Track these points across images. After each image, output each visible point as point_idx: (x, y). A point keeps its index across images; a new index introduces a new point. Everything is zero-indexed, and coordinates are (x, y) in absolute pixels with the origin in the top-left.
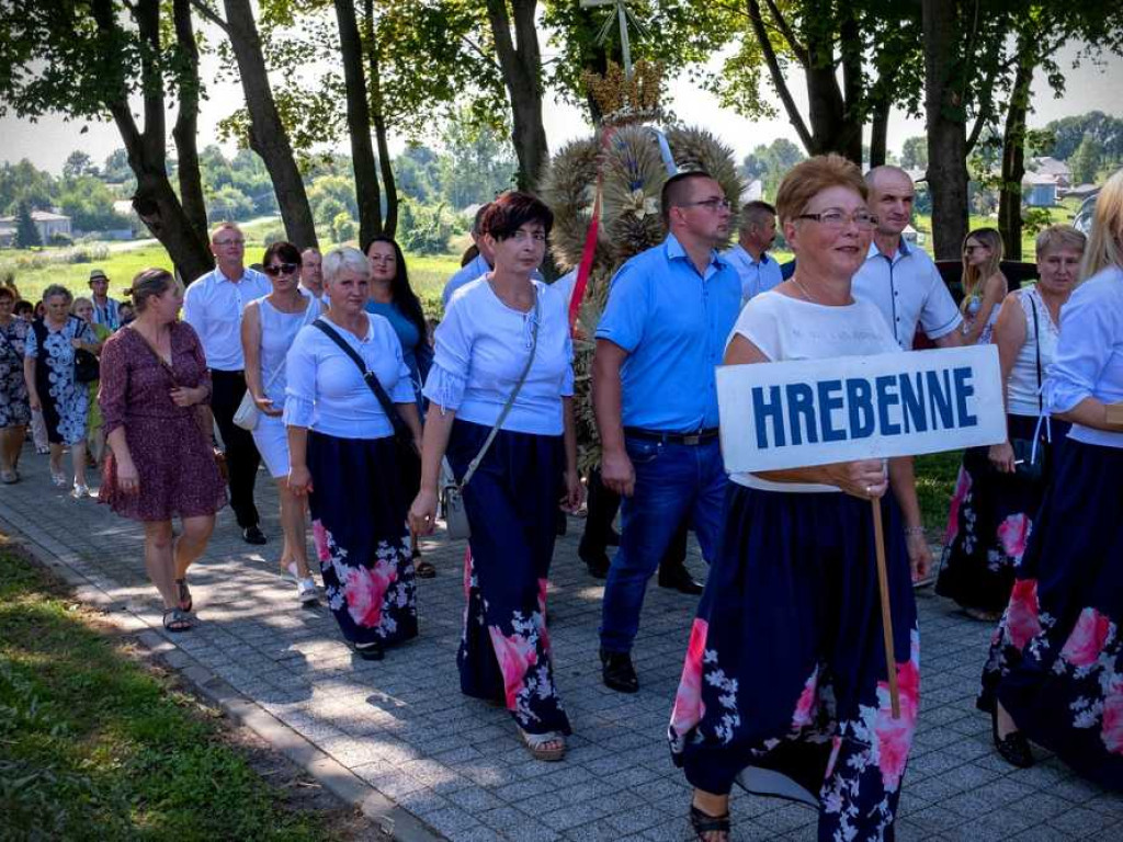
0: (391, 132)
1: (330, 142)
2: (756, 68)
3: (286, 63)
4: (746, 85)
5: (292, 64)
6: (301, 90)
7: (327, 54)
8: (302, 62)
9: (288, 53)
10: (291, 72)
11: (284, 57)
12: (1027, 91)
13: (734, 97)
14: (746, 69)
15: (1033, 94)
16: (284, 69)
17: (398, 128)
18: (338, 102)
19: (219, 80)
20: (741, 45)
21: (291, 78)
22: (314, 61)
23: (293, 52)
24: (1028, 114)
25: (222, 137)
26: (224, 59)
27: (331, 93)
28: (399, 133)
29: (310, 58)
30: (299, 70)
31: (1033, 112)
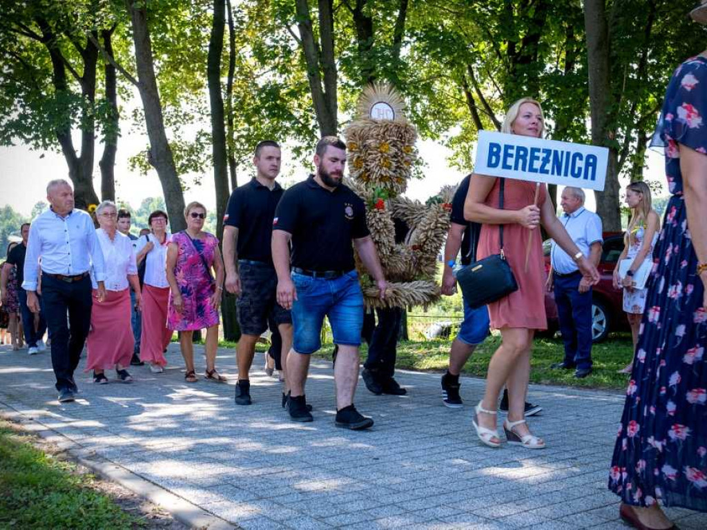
0: (239, 168)
1: (200, 172)
2: (470, 144)
3: (175, 123)
4: (464, 153)
5: (178, 124)
6: (183, 141)
7: (201, 119)
8: (185, 124)
9: (176, 117)
10: (177, 129)
11: (174, 120)
12: (643, 156)
13: (456, 161)
14: (464, 144)
15: (648, 157)
16: (173, 127)
17: (244, 166)
18: (206, 146)
19: (131, 132)
20: (460, 130)
21: (177, 133)
22: (192, 123)
23: (180, 117)
24: (644, 170)
25: (131, 168)
26: (135, 120)
27: (203, 140)
28: (245, 169)
29: (190, 122)
30: (183, 127)
31: (648, 168)
